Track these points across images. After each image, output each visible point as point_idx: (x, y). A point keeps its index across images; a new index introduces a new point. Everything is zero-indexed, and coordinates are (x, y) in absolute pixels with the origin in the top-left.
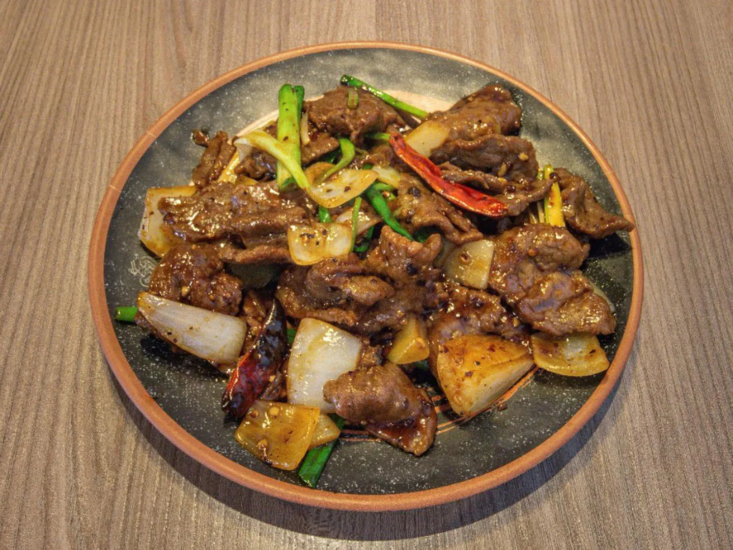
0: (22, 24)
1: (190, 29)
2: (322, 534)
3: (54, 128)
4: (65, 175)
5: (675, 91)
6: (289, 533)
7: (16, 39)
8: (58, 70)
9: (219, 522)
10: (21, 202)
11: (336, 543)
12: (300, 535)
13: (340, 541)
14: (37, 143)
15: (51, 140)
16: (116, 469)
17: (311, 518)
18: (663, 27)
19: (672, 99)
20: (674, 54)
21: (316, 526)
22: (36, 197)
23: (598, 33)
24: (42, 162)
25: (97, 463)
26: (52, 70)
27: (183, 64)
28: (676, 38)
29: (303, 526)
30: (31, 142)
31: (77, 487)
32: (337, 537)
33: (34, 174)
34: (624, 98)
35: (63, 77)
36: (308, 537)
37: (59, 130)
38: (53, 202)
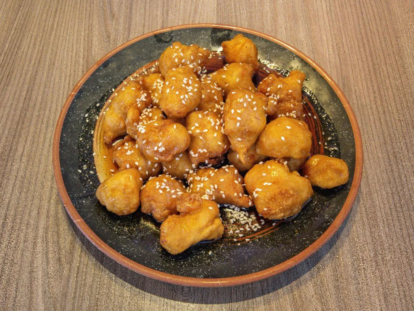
0: (19, 14)
1: (113, 17)
2: (184, 301)
3: (37, 72)
4: (42, 98)
5: (383, 53)
6: (166, 300)
7: (16, 22)
8: (39, 39)
9: (127, 294)
10: (18, 113)
11: (192, 306)
12: (172, 301)
13: (195, 304)
14: (28, 81)
15: (35, 78)
16: (70, 263)
17: (179, 292)
18: (377, 17)
19: (382, 57)
20: (383, 33)
21: (182, 296)
22: (27, 110)
23: (341, 21)
24: (30, 91)
25: (59, 260)
26: (36, 39)
27: (108, 37)
28: (384, 23)
29: (174, 296)
30: (24, 80)
31: (48, 273)
32: (193, 302)
33: (25, 98)
34: (355, 57)
35: (42, 43)
36: (177, 302)
37: (40, 73)
38: (36, 113)
